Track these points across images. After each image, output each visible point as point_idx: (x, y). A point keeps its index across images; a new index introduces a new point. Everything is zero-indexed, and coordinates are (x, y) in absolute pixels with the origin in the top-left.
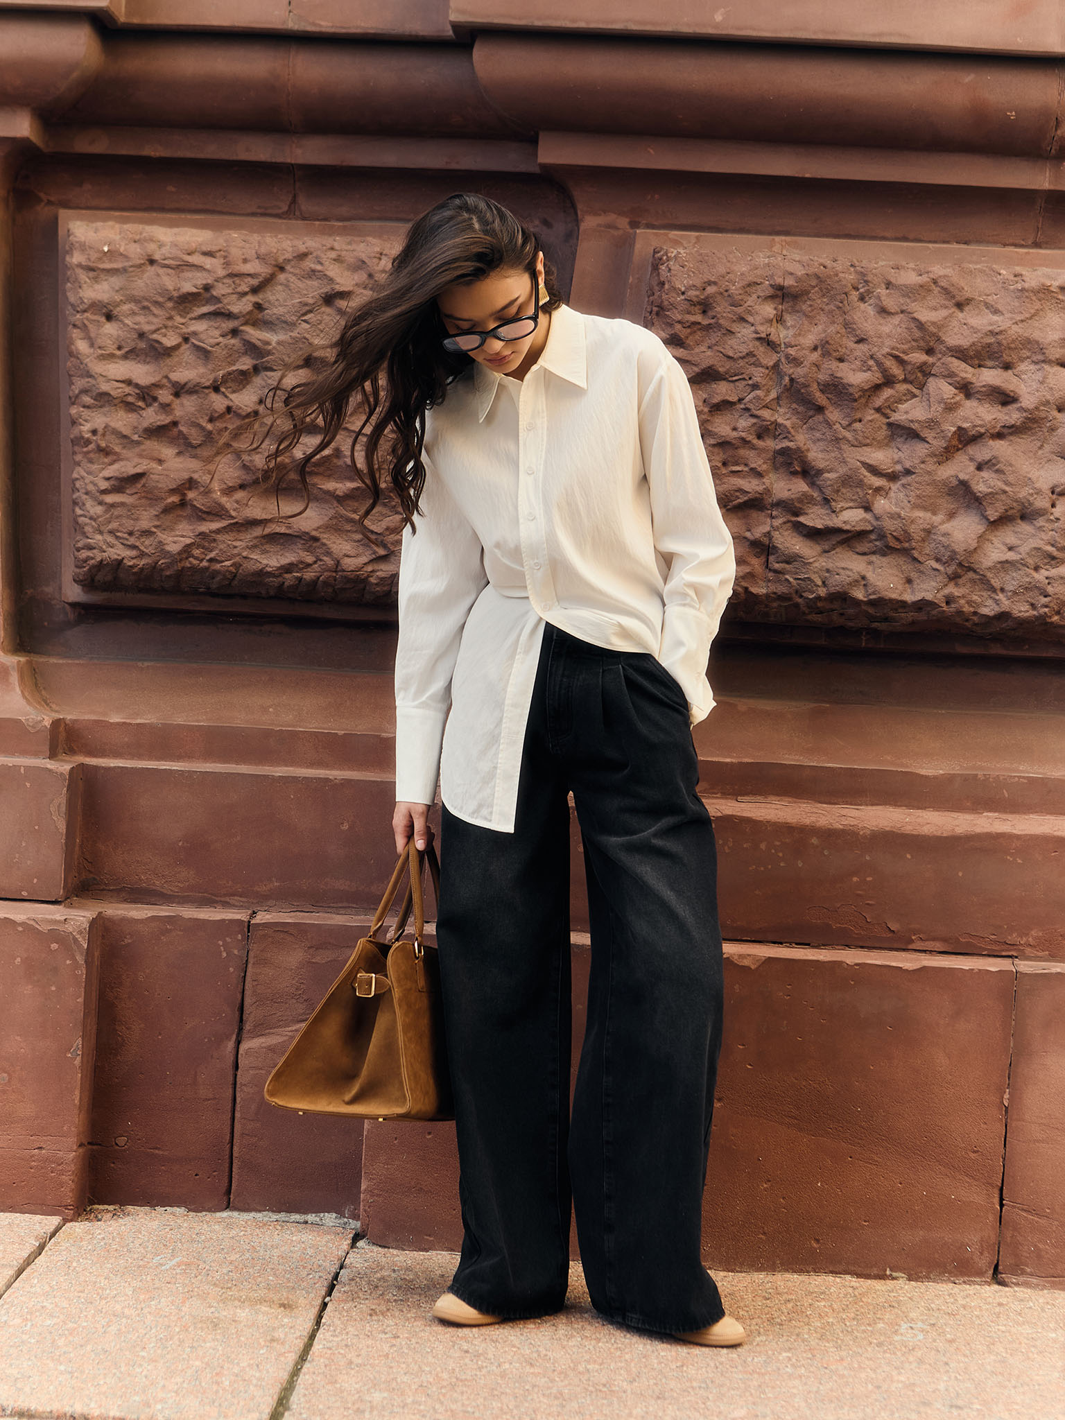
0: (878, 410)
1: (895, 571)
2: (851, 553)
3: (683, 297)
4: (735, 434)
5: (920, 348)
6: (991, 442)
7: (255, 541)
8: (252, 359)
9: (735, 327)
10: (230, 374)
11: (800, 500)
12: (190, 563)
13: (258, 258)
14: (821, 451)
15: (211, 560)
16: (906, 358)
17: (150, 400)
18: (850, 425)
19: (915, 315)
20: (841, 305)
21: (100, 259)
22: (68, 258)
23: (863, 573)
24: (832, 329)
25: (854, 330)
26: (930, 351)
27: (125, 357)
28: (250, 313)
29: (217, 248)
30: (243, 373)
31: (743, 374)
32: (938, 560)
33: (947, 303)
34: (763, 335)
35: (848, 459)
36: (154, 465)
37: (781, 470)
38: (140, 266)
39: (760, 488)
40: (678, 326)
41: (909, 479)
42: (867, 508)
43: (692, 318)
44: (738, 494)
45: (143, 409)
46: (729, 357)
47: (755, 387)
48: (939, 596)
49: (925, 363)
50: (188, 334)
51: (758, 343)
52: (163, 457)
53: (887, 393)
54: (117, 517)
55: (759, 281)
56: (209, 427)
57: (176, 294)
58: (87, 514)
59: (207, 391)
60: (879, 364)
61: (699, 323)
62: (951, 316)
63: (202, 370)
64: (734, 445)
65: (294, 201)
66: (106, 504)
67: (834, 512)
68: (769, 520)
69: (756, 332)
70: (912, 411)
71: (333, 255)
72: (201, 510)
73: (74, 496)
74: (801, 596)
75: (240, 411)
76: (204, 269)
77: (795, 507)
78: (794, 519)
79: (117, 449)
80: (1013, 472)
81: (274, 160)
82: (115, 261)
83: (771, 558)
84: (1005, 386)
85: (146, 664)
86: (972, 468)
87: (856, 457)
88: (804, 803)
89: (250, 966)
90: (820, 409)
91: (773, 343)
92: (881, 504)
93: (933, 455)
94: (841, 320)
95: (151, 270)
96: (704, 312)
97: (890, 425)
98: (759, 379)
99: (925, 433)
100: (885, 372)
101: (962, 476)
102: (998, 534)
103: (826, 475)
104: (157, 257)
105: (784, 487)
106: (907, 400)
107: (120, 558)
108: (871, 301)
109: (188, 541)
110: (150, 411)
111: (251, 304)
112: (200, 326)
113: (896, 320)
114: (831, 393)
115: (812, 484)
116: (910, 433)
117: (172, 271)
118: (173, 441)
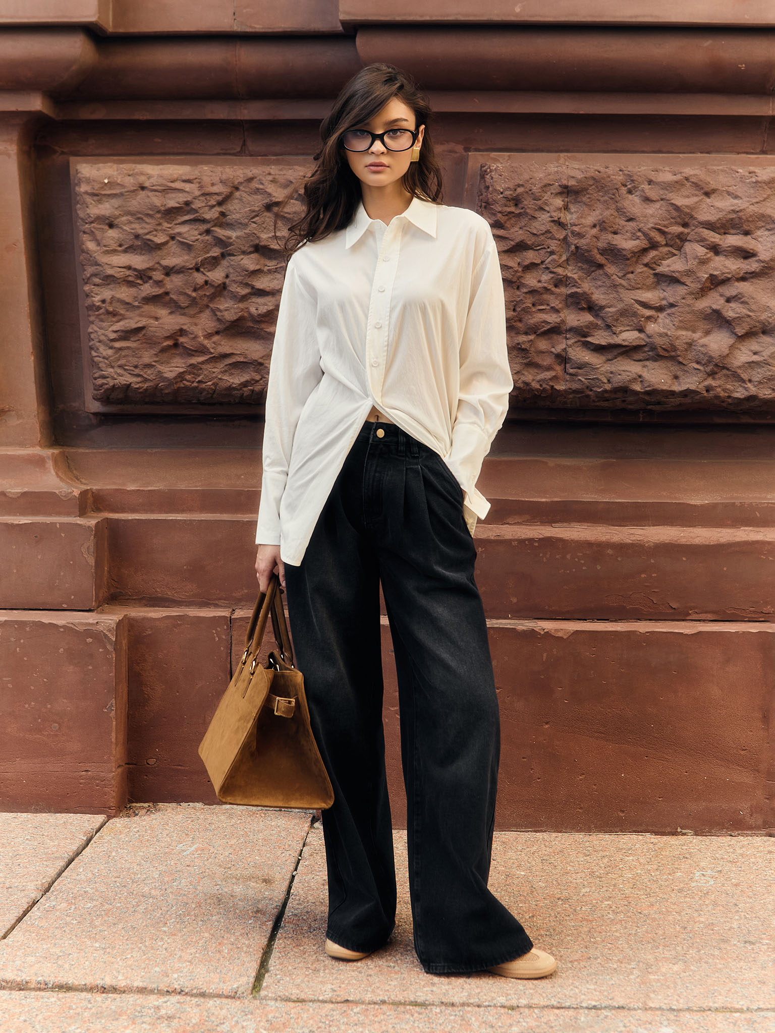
0: (646, 265)
1: (664, 371)
2: (630, 360)
3: (502, 196)
4: (540, 285)
5: (677, 223)
6: (736, 284)
7: (226, 368)
8: (220, 248)
9: (537, 214)
10: (206, 259)
11: (587, 327)
12: (184, 384)
13: (221, 182)
14: (603, 294)
15: (199, 382)
16: (666, 230)
17: (146, 279)
18: (624, 276)
19: (673, 201)
20: (613, 197)
21: (102, 188)
22: (77, 188)
23: (640, 373)
24: (607, 213)
25: (624, 213)
26: (685, 225)
27: (125, 251)
28: (217, 218)
29: (195, 177)
30: (214, 258)
31: (543, 245)
32: (698, 363)
33: (697, 192)
34: (556, 219)
35: (624, 299)
36: (152, 321)
37: (571, 307)
38: (134, 191)
39: (558, 320)
40: (499, 215)
41: (673, 310)
42: (641, 330)
43: (508, 209)
44: (543, 324)
45: (142, 285)
46: (534, 234)
47: (552, 253)
48: (700, 386)
49: (682, 233)
50: (174, 234)
51: (552, 224)
52: (158, 315)
53: (653, 254)
54: (124, 356)
55: (551, 183)
56: (194, 294)
57: (163, 209)
58: (100, 355)
59: (190, 271)
60: (645, 234)
61: (513, 213)
62: (701, 201)
63: (186, 257)
64: (540, 292)
65: (244, 144)
66: (115, 348)
67: (615, 333)
68: (564, 340)
69: (551, 217)
70: (673, 265)
71: (270, 178)
72: (190, 350)
73: (90, 344)
74: (591, 390)
75: (213, 283)
76: (185, 191)
77: (584, 331)
78: (583, 339)
79: (122, 312)
80: (755, 303)
81: (229, 118)
82: (114, 189)
83: (568, 365)
84: (745, 246)
85: (154, 450)
86: (722, 301)
87: (629, 297)
88: (600, 526)
89: (233, 645)
90: (600, 266)
91: (563, 223)
92: (651, 327)
93: (691, 293)
94: (614, 206)
95: (142, 194)
96: (516, 205)
97: (656, 275)
98: (554, 248)
99: (684, 279)
100: (650, 239)
101: (714, 307)
102: (745, 344)
103: (607, 309)
104: (147, 184)
105: (574, 319)
106: (669, 258)
107: (128, 383)
108: (637, 193)
109: (181, 370)
110: (147, 286)
111: (217, 213)
112: (183, 229)
113: (657, 205)
114: (608, 255)
115: (596, 316)
116: (673, 280)
117: (160, 194)
118: (165, 305)
